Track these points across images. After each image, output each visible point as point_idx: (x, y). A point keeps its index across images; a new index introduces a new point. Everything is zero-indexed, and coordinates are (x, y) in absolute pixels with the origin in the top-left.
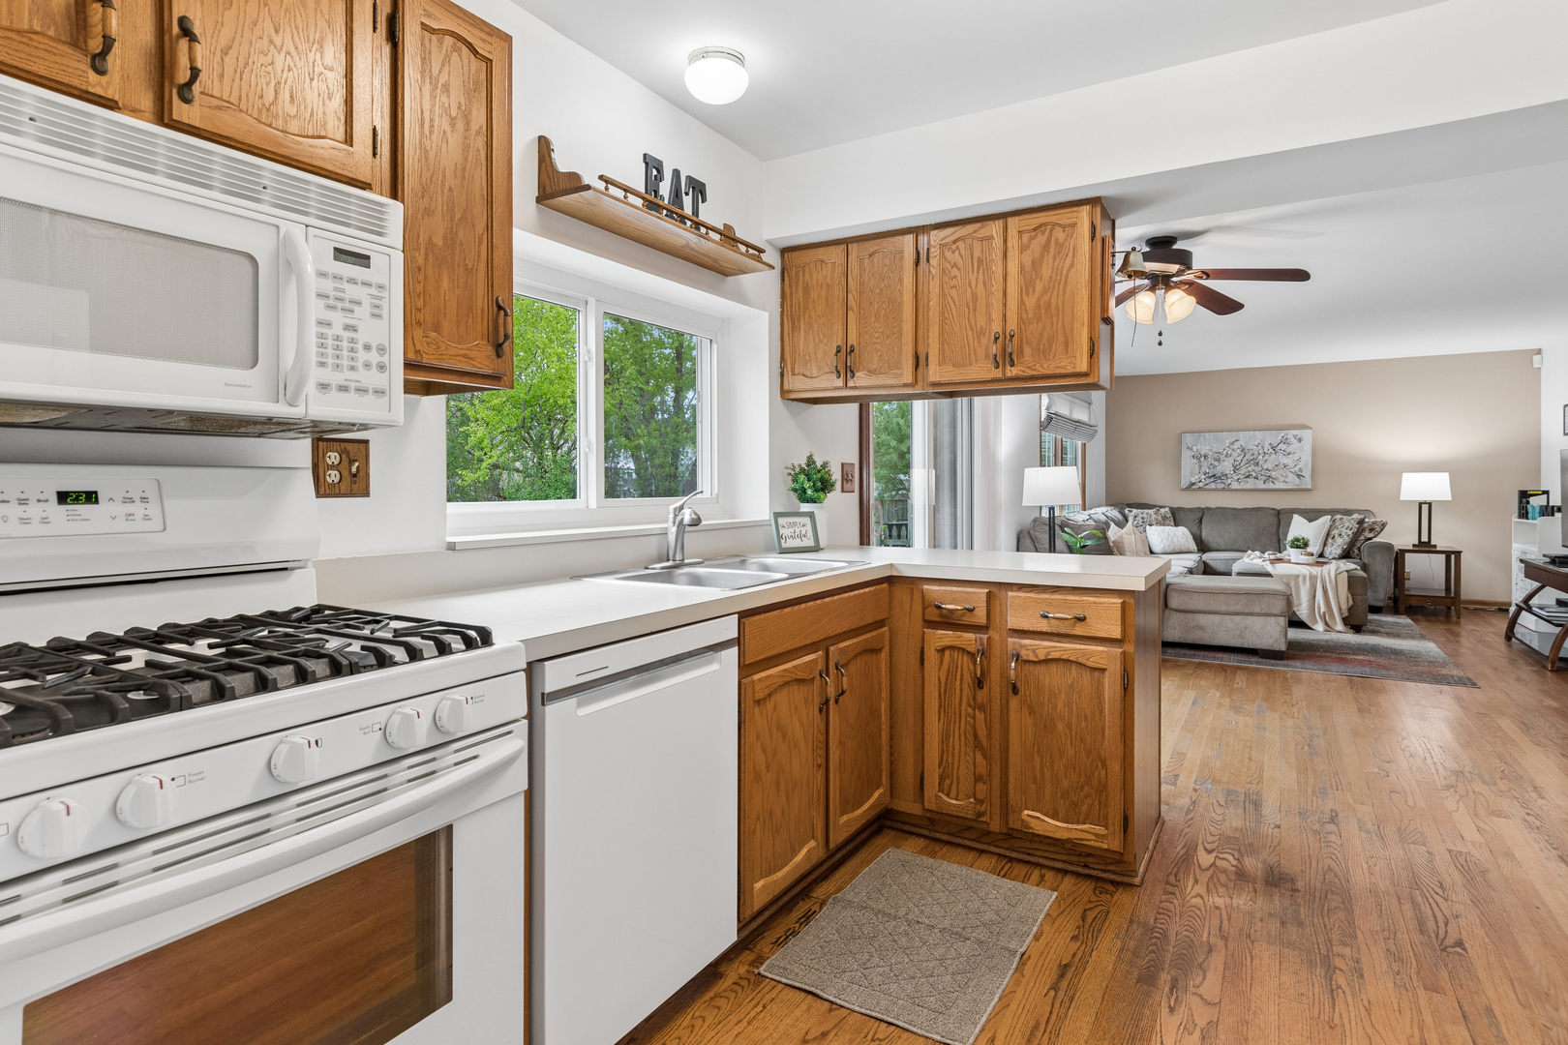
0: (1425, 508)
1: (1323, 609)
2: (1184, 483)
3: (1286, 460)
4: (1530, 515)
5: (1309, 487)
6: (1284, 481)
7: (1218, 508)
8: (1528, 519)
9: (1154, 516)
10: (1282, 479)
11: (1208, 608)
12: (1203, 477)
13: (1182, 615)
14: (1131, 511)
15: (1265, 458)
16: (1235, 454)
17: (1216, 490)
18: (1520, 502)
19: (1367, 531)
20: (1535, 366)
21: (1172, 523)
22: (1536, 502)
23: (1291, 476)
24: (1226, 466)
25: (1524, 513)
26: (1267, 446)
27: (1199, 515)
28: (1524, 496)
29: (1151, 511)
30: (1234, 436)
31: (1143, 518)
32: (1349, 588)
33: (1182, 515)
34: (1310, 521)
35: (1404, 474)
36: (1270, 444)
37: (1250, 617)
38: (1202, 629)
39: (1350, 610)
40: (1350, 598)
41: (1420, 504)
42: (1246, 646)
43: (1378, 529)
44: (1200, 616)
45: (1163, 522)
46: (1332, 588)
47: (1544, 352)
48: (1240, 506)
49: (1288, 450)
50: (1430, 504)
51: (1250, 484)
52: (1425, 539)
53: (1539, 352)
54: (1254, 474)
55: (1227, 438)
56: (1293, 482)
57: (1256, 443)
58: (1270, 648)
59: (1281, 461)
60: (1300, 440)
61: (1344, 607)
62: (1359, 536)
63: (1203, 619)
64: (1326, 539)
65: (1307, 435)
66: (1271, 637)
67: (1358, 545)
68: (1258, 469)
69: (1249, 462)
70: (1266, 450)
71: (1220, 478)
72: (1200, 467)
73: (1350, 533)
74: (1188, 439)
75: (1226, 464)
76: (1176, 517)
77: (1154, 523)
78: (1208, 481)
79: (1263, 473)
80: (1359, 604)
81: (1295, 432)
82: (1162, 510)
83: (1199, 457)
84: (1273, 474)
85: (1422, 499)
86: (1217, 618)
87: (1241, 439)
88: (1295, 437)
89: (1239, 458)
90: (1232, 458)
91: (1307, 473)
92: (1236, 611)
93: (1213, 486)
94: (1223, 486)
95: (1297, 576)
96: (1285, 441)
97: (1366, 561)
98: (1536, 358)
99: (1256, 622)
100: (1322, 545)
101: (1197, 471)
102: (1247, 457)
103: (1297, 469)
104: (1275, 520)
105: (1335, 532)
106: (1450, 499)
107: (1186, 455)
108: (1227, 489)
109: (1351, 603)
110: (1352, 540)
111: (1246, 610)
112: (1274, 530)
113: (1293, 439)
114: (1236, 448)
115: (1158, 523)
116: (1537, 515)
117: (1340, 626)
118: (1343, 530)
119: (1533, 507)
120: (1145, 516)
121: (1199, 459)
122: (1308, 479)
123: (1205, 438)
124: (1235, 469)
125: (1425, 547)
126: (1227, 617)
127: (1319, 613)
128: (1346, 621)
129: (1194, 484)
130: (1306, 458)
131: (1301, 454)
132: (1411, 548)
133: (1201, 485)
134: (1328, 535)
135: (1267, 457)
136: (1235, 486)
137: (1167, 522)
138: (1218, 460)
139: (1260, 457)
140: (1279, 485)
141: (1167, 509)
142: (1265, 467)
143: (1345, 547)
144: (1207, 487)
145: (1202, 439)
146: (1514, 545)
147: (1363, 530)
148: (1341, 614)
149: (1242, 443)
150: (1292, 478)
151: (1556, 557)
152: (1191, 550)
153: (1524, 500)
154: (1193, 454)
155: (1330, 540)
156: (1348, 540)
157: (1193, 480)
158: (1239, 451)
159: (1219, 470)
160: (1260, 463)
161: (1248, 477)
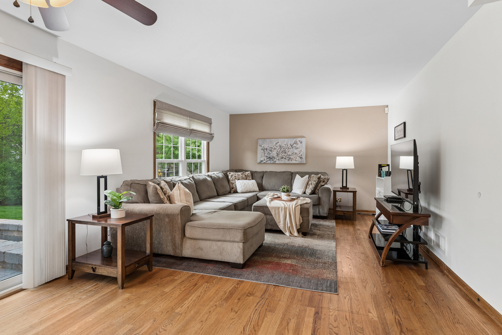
0: (345, 171)
1: (289, 225)
2: (259, 161)
3: (296, 151)
4: (382, 175)
5: (305, 163)
6: (295, 160)
7: (270, 172)
8: (381, 177)
9: (241, 175)
10: (295, 159)
11: (204, 237)
12: (266, 158)
13: (192, 241)
14: (230, 173)
15: (288, 150)
16: (277, 148)
17: (270, 164)
18: (379, 169)
19: (322, 182)
20: (386, 112)
21: (251, 178)
22: (385, 169)
23: (298, 157)
24: (274, 154)
25: (380, 175)
26: (289, 145)
27: (262, 174)
28: (380, 166)
29: (240, 173)
30: (276, 141)
31: (235, 176)
32: (301, 213)
33: (255, 174)
34: (302, 177)
35: (337, 157)
36: (290, 144)
37: (225, 243)
38: (202, 249)
39: (301, 225)
40: (301, 219)
41: (343, 170)
42: (223, 260)
43: (326, 181)
44: (201, 241)
45: (246, 178)
46: (293, 214)
47: (389, 106)
48: (278, 171)
49: (297, 147)
50: (346, 170)
51: (283, 161)
52: (345, 185)
53: (387, 106)
54: (284, 157)
55: (274, 141)
56: (298, 160)
57: (285, 144)
58: (235, 262)
59: (294, 152)
60: (301, 143)
61: (298, 223)
62: (319, 184)
63: (203, 244)
64: (307, 186)
65: (303, 140)
66: (236, 255)
67: (318, 188)
68: (286, 155)
69: (282, 151)
70: (289, 147)
71: (272, 158)
72: (264, 154)
73: (315, 183)
74: (260, 142)
75: (274, 152)
76: (253, 175)
77: (241, 178)
78: (267, 160)
79: (287, 156)
80: (305, 221)
81: (299, 139)
82: (247, 173)
83: (264, 149)
84: (292, 157)
85: (344, 168)
86: (208, 243)
87: (280, 142)
88: (299, 141)
89: (279, 150)
90: (276, 151)
91: (304, 157)
92: (218, 239)
93: (269, 162)
94: (273, 162)
95: (279, 208)
96: (296, 143)
97: (320, 196)
98: (386, 109)
99: (228, 246)
100: (305, 188)
101: (263, 156)
102: (282, 150)
103: (300, 155)
104: (290, 177)
105: (310, 182)
106: (353, 168)
107: (259, 148)
108: (274, 163)
109: (301, 221)
110: (315, 186)
111: (223, 239)
112: (290, 181)
113: (299, 142)
114: (278, 145)
115: (243, 179)
116: (384, 175)
117: (296, 234)
118: (313, 181)
119: (383, 172)
120: (236, 175)
121: (264, 150)
122: (304, 159)
123: (266, 141)
124: (278, 155)
125: (344, 189)
126: (214, 243)
127: (287, 226)
128: (298, 231)
129: (262, 161)
130: (304, 150)
131: (302, 149)
132: (339, 190)
133: (265, 161)
134: (308, 184)
135: (289, 150)
136: (277, 162)
137: (248, 178)
138: (271, 151)
139: (287, 150)
140: (294, 162)
141: (249, 172)
142: (289, 154)
143: (313, 189)
144: (267, 162)
145: (265, 142)
146: (377, 188)
147: (320, 182)
148: (296, 227)
149: (280, 143)
150: (298, 159)
151: (388, 198)
152: (256, 190)
153: (380, 168)
154: (262, 148)
155: (308, 186)
156: (313, 186)
157: (262, 159)
158: (279, 147)
159: (271, 155)
160: (287, 152)
161: (282, 158)
